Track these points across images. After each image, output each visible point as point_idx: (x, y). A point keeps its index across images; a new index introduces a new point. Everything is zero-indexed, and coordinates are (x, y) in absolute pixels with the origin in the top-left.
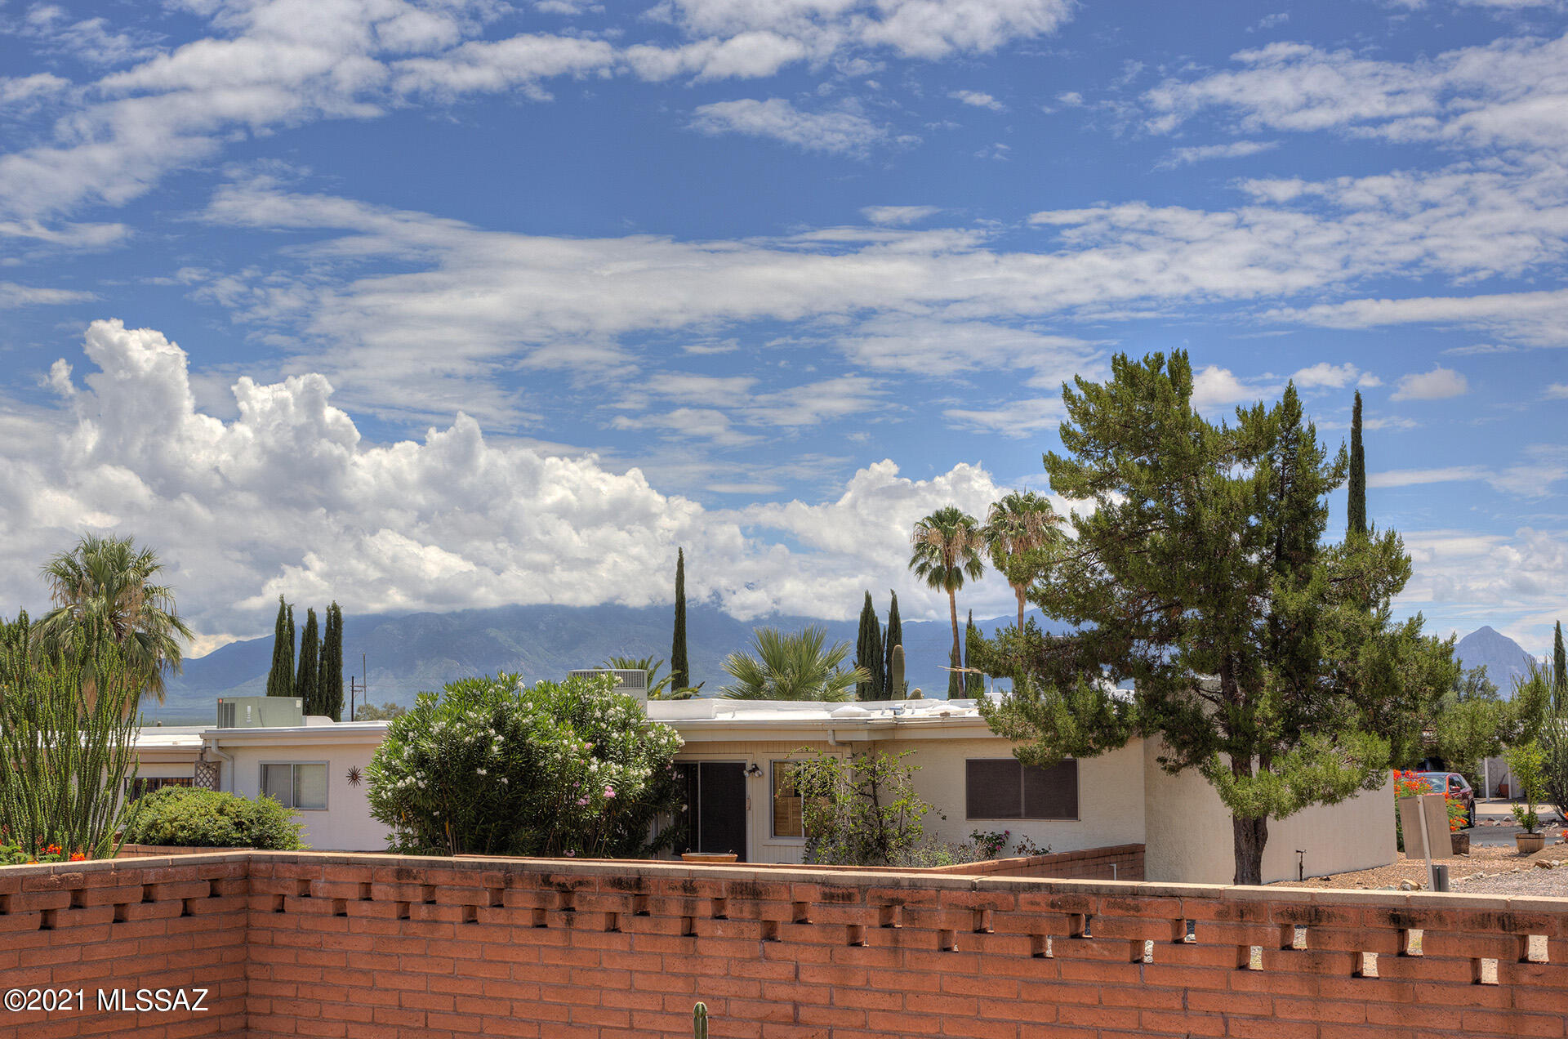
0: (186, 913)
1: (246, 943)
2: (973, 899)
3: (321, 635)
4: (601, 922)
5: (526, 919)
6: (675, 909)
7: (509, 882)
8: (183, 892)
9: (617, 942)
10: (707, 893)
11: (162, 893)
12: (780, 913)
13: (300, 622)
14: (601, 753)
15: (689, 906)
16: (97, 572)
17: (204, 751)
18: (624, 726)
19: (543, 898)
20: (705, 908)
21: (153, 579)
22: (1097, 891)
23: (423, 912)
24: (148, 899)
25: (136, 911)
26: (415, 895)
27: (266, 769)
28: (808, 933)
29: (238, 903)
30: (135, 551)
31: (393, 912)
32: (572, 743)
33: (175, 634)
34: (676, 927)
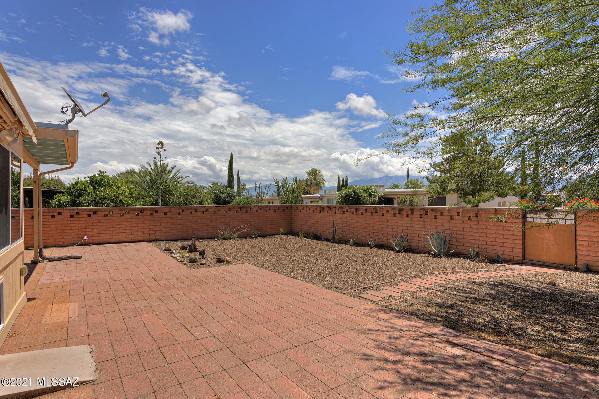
0: (284, 211)
1: (291, 215)
2: (365, 208)
3: (345, 181)
4: (326, 212)
5: (319, 212)
6: (334, 210)
7: (317, 207)
8: (283, 209)
9: (328, 214)
10: (337, 208)
11: (280, 208)
12: (345, 210)
13: (341, 179)
14: (370, 196)
15: (335, 210)
16: (313, 172)
17: (320, 197)
18: (374, 192)
19: (320, 209)
20: (337, 210)
21: (320, 174)
22: (378, 207)
23: (309, 211)
24: (279, 209)
25: (277, 211)
26: (308, 209)
27: (328, 199)
28: (348, 213)
29: (290, 210)
30: (318, 170)
31: (306, 211)
32: (365, 195)
33: (324, 181)
34: (334, 212)
